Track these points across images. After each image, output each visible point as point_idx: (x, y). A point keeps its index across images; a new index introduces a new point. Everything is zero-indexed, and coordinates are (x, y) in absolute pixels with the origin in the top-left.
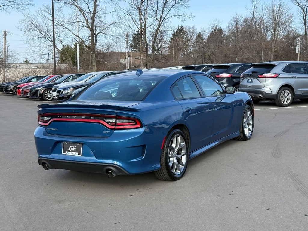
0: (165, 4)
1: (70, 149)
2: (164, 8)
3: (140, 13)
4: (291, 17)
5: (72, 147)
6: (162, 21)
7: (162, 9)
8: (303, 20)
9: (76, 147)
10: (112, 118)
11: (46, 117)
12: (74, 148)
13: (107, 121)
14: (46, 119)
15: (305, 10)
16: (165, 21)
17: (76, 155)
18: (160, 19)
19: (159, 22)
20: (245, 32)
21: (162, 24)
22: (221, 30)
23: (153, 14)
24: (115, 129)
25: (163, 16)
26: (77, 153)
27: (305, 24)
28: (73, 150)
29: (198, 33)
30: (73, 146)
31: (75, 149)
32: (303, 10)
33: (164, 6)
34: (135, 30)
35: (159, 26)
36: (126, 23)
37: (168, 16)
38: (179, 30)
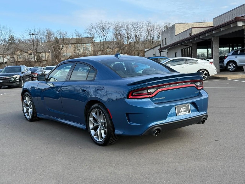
1: (182, 110)
5: (183, 108)
9: (185, 107)
12: (184, 108)
13: (196, 84)
17: (187, 114)
26: (188, 112)
28: (184, 110)
31: (185, 109)
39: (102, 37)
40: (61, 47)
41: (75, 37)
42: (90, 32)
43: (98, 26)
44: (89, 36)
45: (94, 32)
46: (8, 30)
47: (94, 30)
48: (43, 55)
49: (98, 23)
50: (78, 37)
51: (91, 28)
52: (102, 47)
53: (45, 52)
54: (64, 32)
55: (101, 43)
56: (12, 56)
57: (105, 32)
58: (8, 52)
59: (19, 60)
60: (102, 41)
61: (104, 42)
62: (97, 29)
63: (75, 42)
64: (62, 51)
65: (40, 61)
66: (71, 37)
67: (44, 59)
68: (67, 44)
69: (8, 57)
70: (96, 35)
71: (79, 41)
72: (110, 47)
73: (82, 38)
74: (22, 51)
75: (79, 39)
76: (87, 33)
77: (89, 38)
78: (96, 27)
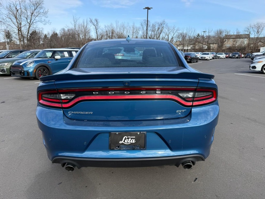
0: (32, 14)
1: (124, 141)
2: (31, 16)
3: (16, 17)
4: (89, 30)
5: (128, 139)
6: (32, 24)
7: (30, 17)
8: (96, 32)
9: (134, 137)
10: (188, 91)
11: (62, 95)
12: (131, 139)
13: (181, 95)
14: (63, 98)
15: (97, 27)
16: (33, 24)
18: (30, 22)
19: (30, 24)
20: (70, 35)
21: (32, 25)
22: (57, 33)
23: (25, 19)
24: (192, 106)
25: (32, 21)
27: (97, 34)
28: (129, 142)
29: (45, 34)
30: (130, 137)
31: (134, 140)
32: (96, 27)
33: (32, 15)
34: (14, 27)
35: (30, 27)
36: (7, 23)
37: (35, 21)
38: (34, 32)
39: (257, 34)
40: (224, 41)
41: (235, 34)
42: (248, 30)
43: (255, 26)
44: (247, 33)
45: (251, 30)
46: (193, 30)
47: (252, 29)
48: (212, 45)
49: (255, 24)
50: (238, 34)
51: (249, 27)
52: (255, 41)
53: (213, 44)
54: (228, 30)
55: (255, 38)
56: (194, 45)
57: (260, 30)
58: (191, 43)
59: (196, 48)
60: (256, 37)
61: (257, 37)
62: (254, 28)
63: (235, 37)
64: (224, 43)
65: (209, 49)
66: (232, 34)
67: (212, 48)
68: (228, 39)
69: (192, 46)
70: (252, 32)
71: (238, 37)
72: (262, 41)
73: (240, 35)
74: (199, 42)
75: (238, 35)
76: (245, 31)
77: (247, 35)
78: (253, 26)
